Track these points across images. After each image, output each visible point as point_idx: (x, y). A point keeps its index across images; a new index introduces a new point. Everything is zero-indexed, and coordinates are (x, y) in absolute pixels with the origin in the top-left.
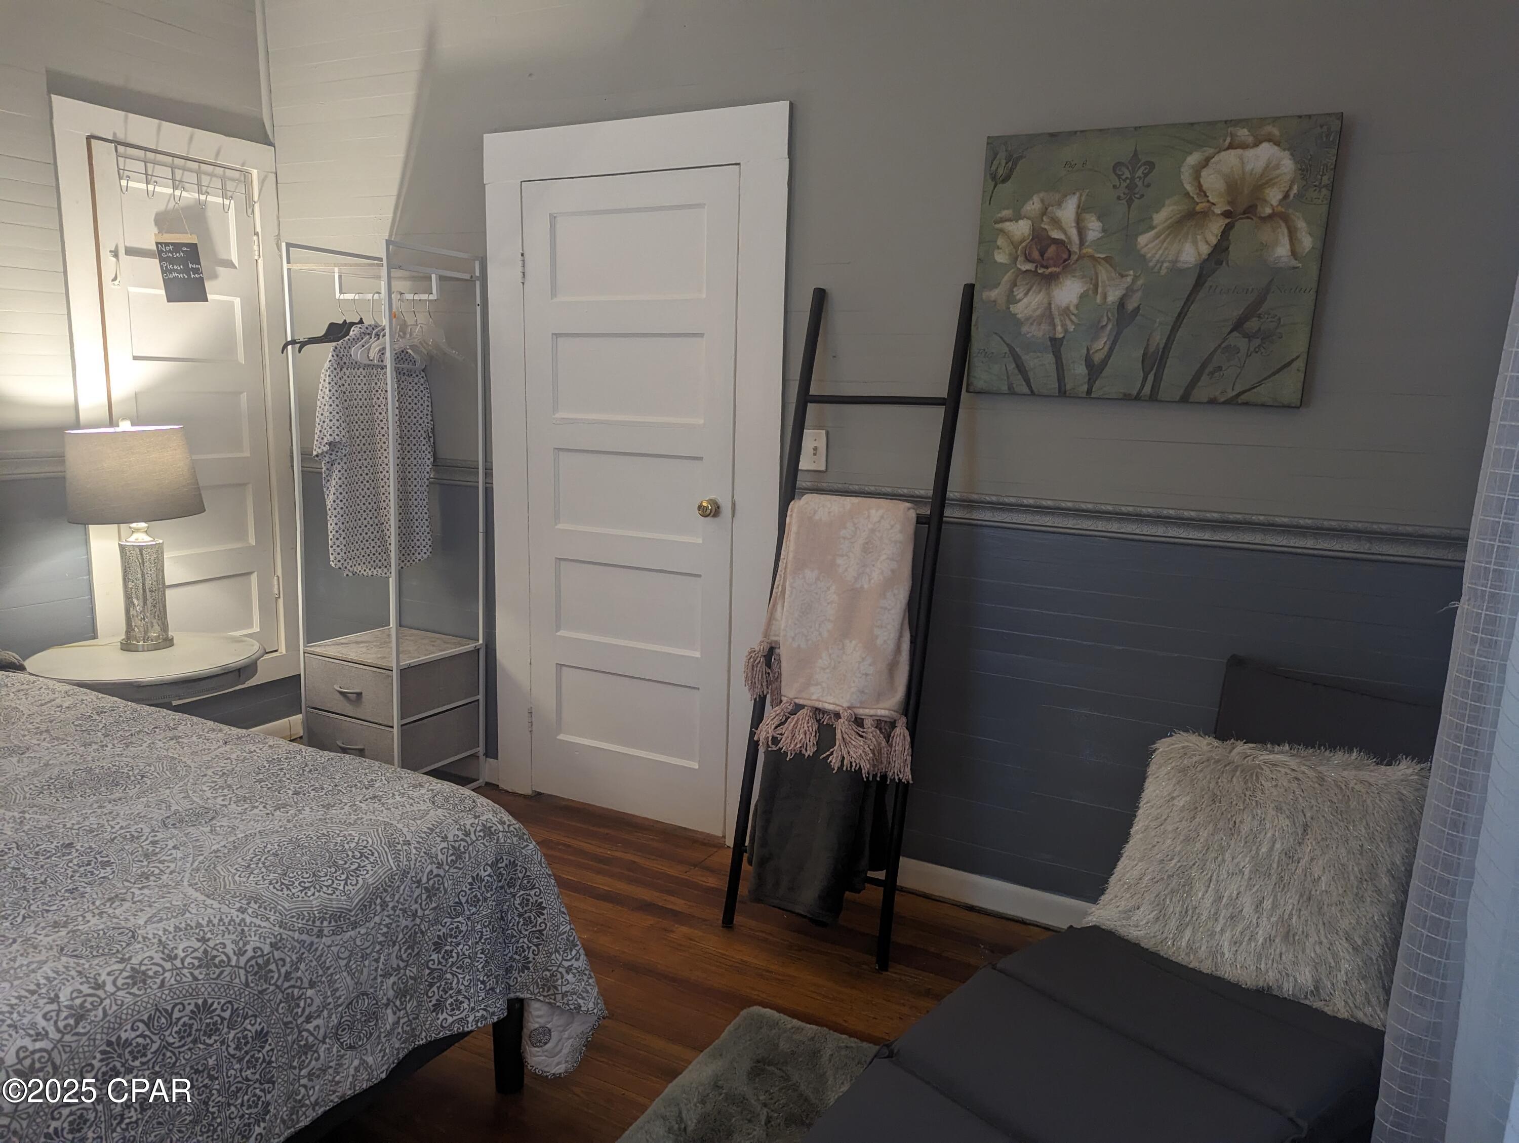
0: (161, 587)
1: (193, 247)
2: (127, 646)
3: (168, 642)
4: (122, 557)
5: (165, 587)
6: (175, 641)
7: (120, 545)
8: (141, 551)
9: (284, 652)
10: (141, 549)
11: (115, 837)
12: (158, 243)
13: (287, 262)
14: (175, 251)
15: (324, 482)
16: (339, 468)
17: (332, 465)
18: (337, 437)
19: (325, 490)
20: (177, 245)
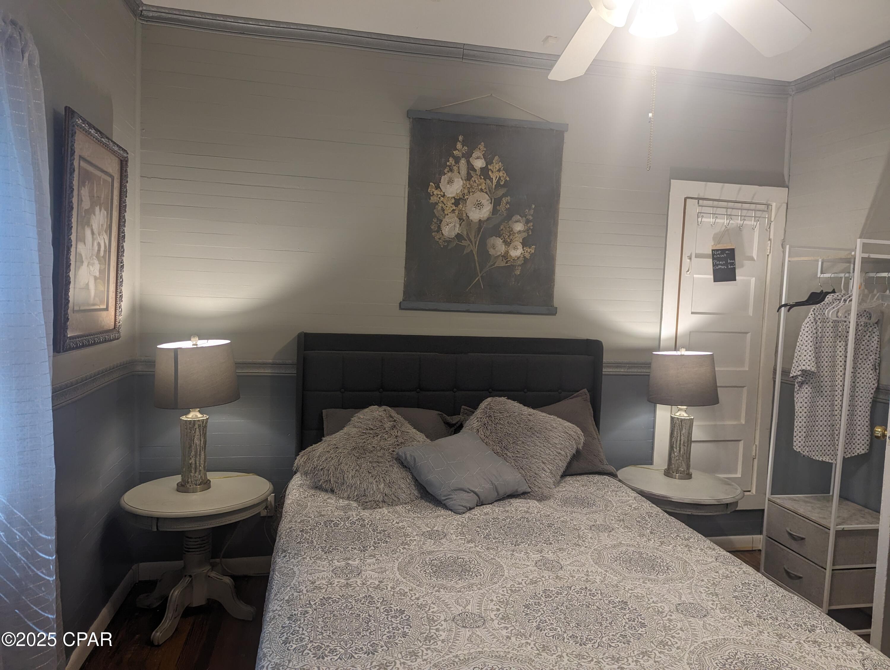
0: (690, 441)
1: (732, 251)
2: (668, 473)
3: (688, 476)
4: (671, 423)
5: (692, 442)
6: (693, 476)
7: (671, 417)
8: (681, 421)
9: (754, 493)
10: (682, 420)
11: (650, 608)
12: (713, 250)
13: (789, 257)
14: (722, 254)
15: (795, 394)
16: (807, 386)
17: (801, 384)
18: (808, 367)
19: (795, 399)
20: (723, 251)
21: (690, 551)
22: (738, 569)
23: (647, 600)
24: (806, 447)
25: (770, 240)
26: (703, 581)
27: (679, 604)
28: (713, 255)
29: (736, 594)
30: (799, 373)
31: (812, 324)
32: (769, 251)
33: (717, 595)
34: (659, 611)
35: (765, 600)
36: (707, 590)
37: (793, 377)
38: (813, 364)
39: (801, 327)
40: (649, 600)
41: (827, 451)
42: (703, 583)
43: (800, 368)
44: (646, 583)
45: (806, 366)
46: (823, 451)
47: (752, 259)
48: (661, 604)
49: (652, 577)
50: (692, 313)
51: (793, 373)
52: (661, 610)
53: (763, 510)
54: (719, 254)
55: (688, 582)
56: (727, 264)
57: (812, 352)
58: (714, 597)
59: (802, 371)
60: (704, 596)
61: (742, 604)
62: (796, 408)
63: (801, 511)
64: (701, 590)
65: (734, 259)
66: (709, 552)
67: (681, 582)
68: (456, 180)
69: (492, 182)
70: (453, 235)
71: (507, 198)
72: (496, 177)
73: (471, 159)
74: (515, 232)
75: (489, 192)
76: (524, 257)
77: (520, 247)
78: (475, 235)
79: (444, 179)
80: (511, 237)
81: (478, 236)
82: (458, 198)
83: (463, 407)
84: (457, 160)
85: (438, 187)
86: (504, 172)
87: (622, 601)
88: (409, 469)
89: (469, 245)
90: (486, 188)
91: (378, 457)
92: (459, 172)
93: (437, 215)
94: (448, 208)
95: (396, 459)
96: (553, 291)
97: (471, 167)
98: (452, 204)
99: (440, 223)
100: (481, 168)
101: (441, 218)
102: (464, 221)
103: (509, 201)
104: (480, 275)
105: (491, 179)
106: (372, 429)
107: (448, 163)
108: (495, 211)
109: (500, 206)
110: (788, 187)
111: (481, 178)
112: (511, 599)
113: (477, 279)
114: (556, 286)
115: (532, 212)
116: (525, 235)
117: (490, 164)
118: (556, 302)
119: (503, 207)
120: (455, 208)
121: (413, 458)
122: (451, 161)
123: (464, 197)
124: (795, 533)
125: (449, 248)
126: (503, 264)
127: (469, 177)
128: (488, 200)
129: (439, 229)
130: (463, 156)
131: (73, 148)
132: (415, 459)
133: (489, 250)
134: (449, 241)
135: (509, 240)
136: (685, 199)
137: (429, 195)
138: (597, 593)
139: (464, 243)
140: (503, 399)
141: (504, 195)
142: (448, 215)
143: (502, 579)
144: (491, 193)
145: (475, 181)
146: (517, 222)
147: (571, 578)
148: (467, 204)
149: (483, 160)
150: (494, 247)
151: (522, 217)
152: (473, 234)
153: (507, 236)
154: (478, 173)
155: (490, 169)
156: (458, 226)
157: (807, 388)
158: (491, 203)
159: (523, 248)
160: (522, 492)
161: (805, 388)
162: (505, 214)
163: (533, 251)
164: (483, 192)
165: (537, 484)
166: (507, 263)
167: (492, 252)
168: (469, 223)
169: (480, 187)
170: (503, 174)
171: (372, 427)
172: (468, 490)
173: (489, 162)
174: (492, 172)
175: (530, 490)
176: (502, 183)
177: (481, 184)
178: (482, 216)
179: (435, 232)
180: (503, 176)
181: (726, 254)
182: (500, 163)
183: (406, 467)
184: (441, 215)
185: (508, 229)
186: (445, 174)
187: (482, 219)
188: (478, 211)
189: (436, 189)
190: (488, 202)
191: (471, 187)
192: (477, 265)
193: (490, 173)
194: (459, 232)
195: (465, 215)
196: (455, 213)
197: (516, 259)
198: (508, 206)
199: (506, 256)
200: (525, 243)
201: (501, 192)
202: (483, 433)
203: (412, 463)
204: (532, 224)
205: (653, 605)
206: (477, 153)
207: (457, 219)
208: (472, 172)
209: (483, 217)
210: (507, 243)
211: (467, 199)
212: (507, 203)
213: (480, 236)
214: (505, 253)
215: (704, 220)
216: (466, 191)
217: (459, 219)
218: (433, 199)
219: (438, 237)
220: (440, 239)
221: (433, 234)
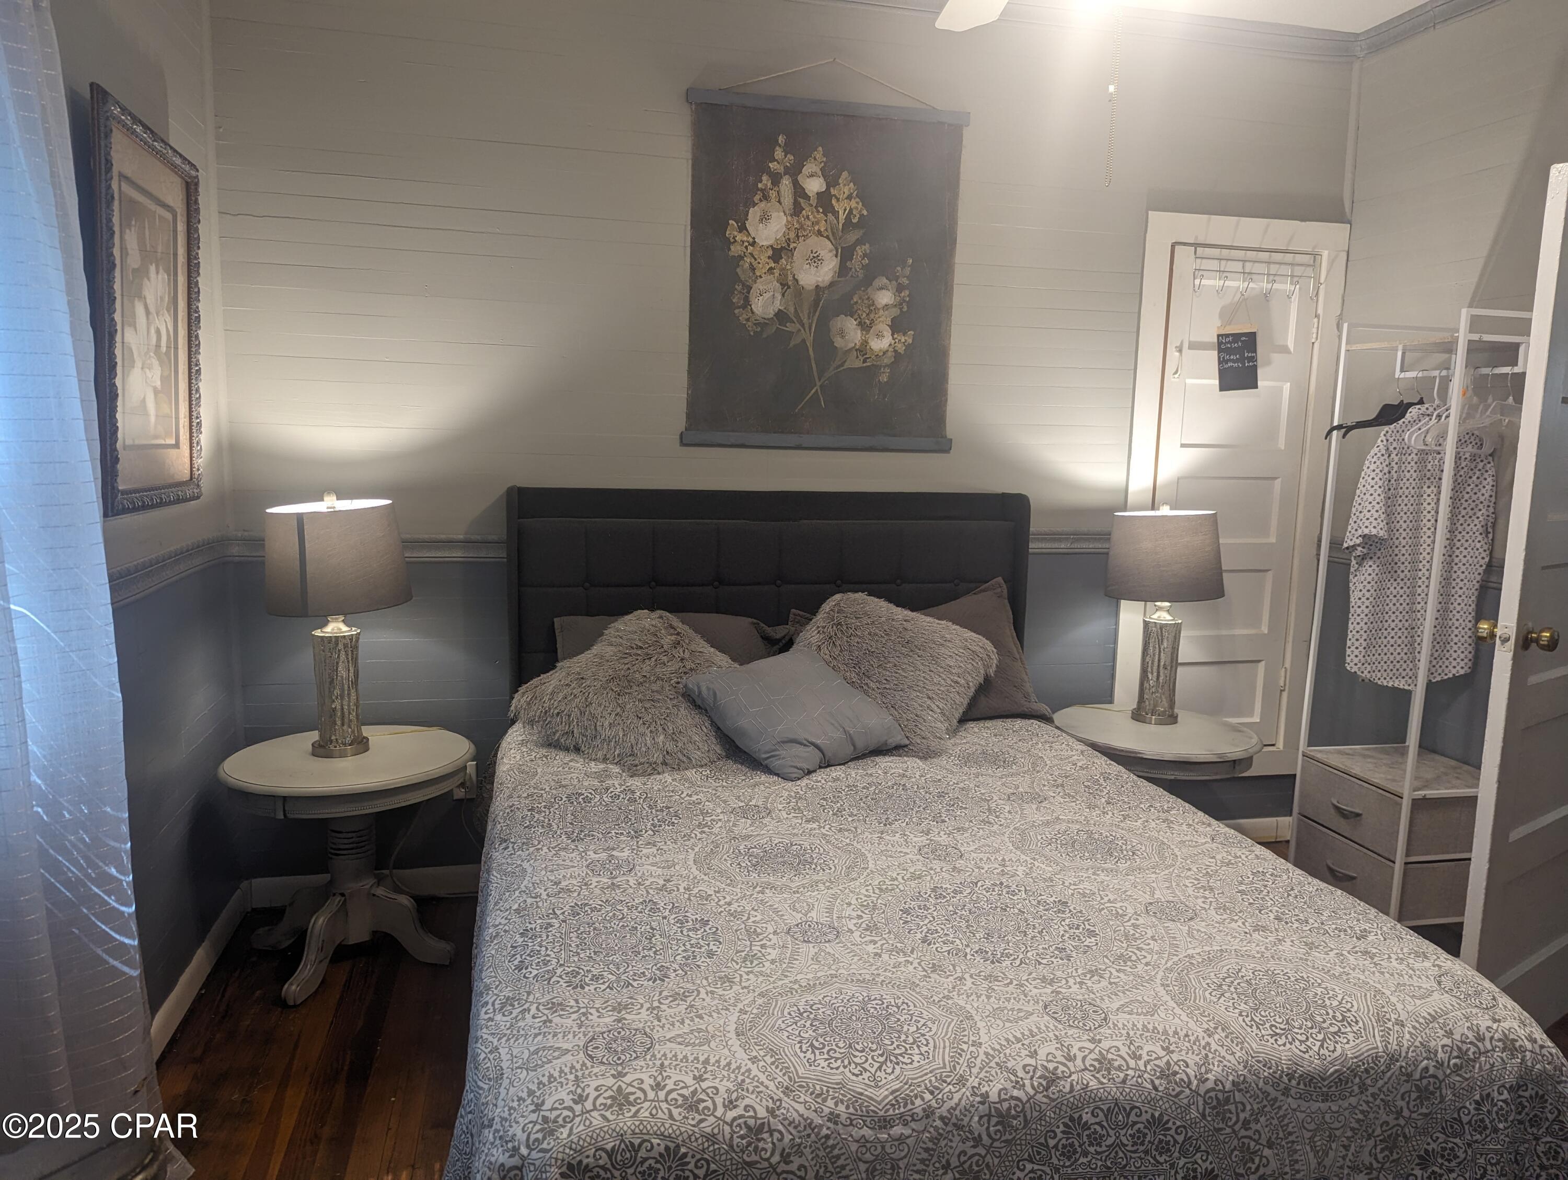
0: (1174, 663)
1: (1252, 336)
2: (1138, 715)
3: (1172, 719)
4: (1144, 632)
5: (1178, 664)
6: (1179, 719)
7: (1144, 621)
8: (1161, 628)
9: (1281, 747)
10: (1162, 627)
11: (1103, 909)
12: (1219, 336)
13: (1347, 344)
14: (1235, 341)
15: (1351, 577)
16: (1370, 563)
17: (1362, 559)
18: (1373, 530)
19: (1351, 585)
20: (1236, 337)
21: (1170, 827)
22: (1248, 853)
23: (1099, 899)
24: (1366, 665)
25: (1317, 316)
26: (1190, 869)
27: (1151, 903)
28: (1220, 343)
29: (1243, 887)
30: (1358, 542)
31: (1382, 458)
32: (1314, 336)
33: (1211, 889)
34: (1118, 913)
35: (1289, 895)
36: (1196, 882)
37: (1347, 548)
38: (1381, 525)
39: (1363, 464)
40: (1102, 898)
41: (1401, 670)
42: (1189, 873)
43: (1360, 532)
44: (1098, 875)
45: (1371, 527)
46: (1395, 670)
47: (1285, 350)
48: (1121, 904)
49: (1109, 866)
50: (1183, 446)
51: (1349, 541)
52: (1121, 912)
53: (1295, 775)
54: (1229, 342)
55: (1167, 872)
56: (1242, 360)
57: (1381, 504)
58: (1207, 892)
59: (1364, 536)
60: (1190, 891)
61: (1251, 901)
62: (1352, 599)
63: (1357, 770)
64: (1187, 882)
65: (1255, 351)
66: (1201, 829)
67: (1155, 873)
68: (774, 215)
69: (837, 218)
70: (770, 313)
71: (863, 247)
72: (845, 210)
73: (800, 178)
74: (879, 306)
75: (832, 236)
76: (895, 351)
77: (887, 333)
78: (809, 313)
79: (754, 214)
80: (872, 316)
81: (814, 315)
82: (779, 247)
83: (793, 610)
84: (776, 180)
85: (743, 228)
86: (858, 200)
87: (1059, 901)
88: (706, 710)
89: (799, 330)
90: (826, 230)
91: (653, 692)
92: (779, 202)
93: (742, 277)
94: (760, 266)
95: (683, 695)
96: (945, 411)
97: (799, 192)
98: (769, 257)
99: (748, 293)
100: (817, 194)
101: (750, 282)
102: (789, 287)
103: (868, 251)
104: (818, 384)
105: (836, 214)
106: (641, 648)
107: (760, 185)
108: (843, 270)
109: (851, 259)
110: (1350, 223)
111: (818, 212)
112: (879, 901)
113: (814, 391)
114: (949, 402)
115: (907, 271)
116: (895, 312)
117: (834, 186)
118: (952, 429)
119: (856, 263)
120: (773, 265)
121: (711, 693)
122: (766, 180)
123: (789, 245)
124: (1346, 805)
125: (764, 336)
126: (858, 364)
127: (797, 210)
128: (831, 251)
129: (747, 303)
130: (787, 171)
131: (109, 158)
132: (715, 694)
133: (834, 340)
134: (763, 324)
135: (868, 322)
136: (1173, 246)
137: (728, 243)
138: (1019, 891)
139: (790, 327)
140: (859, 595)
141: (859, 242)
142: (761, 277)
143: (865, 874)
144: (835, 239)
145: (808, 217)
146: (882, 289)
147: (977, 870)
148: (795, 258)
149: (822, 180)
150: (842, 333)
151: (890, 281)
152: (806, 312)
153: (864, 315)
154: (814, 202)
155: (835, 195)
156: (778, 296)
157: (1370, 566)
158: (836, 256)
159: (893, 335)
160: (893, 745)
161: (1367, 567)
162: (861, 276)
163: (910, 341)
164: (822, 236)
165: (919, 732)
166: (864, 361)
167: (839, 342)
168: (799, 291)
169: (816, 228)
170: (857, 203)
171: (640, 644)
172: (805, 742)
173: (831, 182)
174: (838, 200)
175: (908, 742)
176: (855, 220)
177: (817, 223)
178: (820, 279)
179: (739, 307)
180: (857, 208)
181: (1242, 341)
182: (852, 184)
183: (700, 707)
184: (750, 277)
185: (866, 302)
186: (755, 205)
187: (821, 285)
188: (813, 270)
189: (740, 232)
190: (831, 254)
191: (802, 227)
192: (814, 366)
193: (834, 202)
194: (782, 308)
195: (790, 277)
196: (773, 274)
197: (881, 354)
198: (866, 261)
199: (863, 350)
200: (896, 327)
201: (852, 237)
202: (827, 652)
203: (710, 701)
204: (907, 292)
205: (1109, 905)
206: (810, 167)
207: (778, 285)
208: (801, 201)
209: (823, 281)
210: (865, 327)
211: (795, 248)
212: (865, 255)
213: (817, 314)
214: (862, 344)
215: (1204, 282)
216: (792, 235)
217: (781, 284)
218: (735, 250)
219: (744, 316)
220: (748, 320)
221: (737, 311)
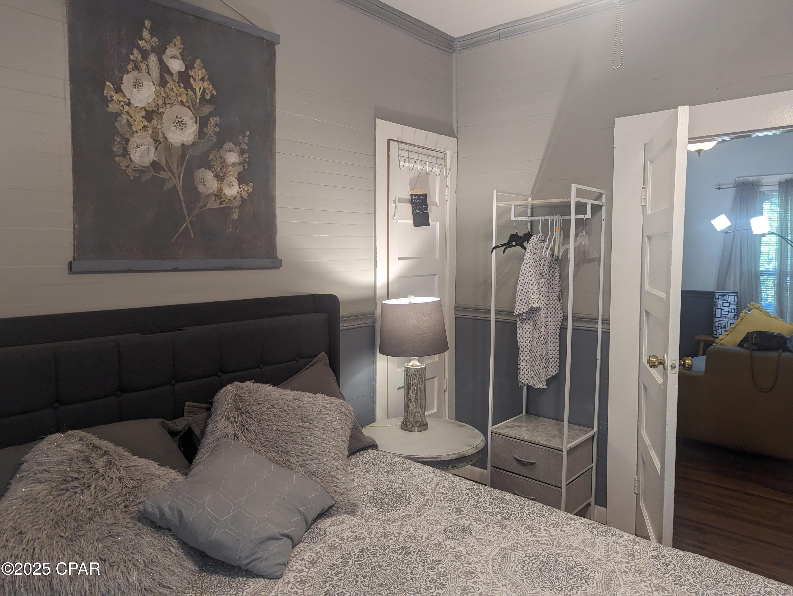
1: (425, 195)
12: (411, 195)
13: (497, 201)
14: (418, 199)
20: (419, 196)
25: (447, 187)
28: (412, 199)
32: (447, 197)
37: (517, 315)
47: (435, 204)
50: (399, 259)
54: (416, 199)
56: (422, 209)
57: (538, 290)
65: (427, 205)
68: (145, 83)
69: (195, 94)
70: (147, 162)
71: (215, 119)
72: (200, 88)
73: (164, 57)
74: (229, 164)
75: (192, 107)
76: (242, 197)
77: (236, 183)
78: (178, 165)
79: (128, 80)
80: (224, 170)
81: (182, 166)
82: (151, 110)
83: (187, 403)
84: (145, 55)
85: (118, 90)
86: (209, 82)
89: (171, 178)
90: (187, 101)
92: (148, 73)
93: (121, 131)
94: (136, 123)
96: (275, 240)
97: (164, 69)
98: (143, 117)
99: (127, 144)
100: (179, 72)
101: (127, 136)
102: (160, 143)
103: (218, 122)
104: (188, 220)
105: (194, 90)
107: (132, 57)
108: (201, 134)
109: (207, 127)
110: (456, 138)
111: (180, 86)
113: (185, 225)
114: (278, 234)
115: (246, 139)
116: (240, 168)
117: (191, 69)
118: (281, 252)
119: (211, 129)
120: (147, 124)
121: (176, 512)
122: (136, 55)
123: (158, 109)
124: (525, 459)
125: (143, 180)
126: (216, 205)
127: (163, 83)
128: (191, 119)
129: (126, 153)
130: (153, 50)
133: (198, 187)
134: (141, 171)
135: (221, 175)
136: (389, 140)
137: (106, 101)
139: (163, 175)
141: (211, 114)
142: (137, 132)
144: (195, 110)
145: (172, 89)
146: (230, 151)
148: (164, 120)
149: (181, 62)
150: (203, 182)
151: (235, 146)
152: (175, 164)
153: (219, 169)
154: (176, 78)
155: (192, 76)
156: (153, 150)
157: (529, 324)
158: (196, 123)
159: (239, 185)
161: (527, 324)
162: (215, 140)
163: (251, 190)
164: (184, 106)
166: (221, 204)
167: (201, 188)
168: (169, 147)
169: (180, 99)
170: (208, 84)
173: (189, 66)
174: (195, 80)
175: (334, 502)
176: (208, 97)
177: (180, 95)
178: (185, 139)
179: (119, 156)
180: (208, 89)
181: (421, 199)
182: (204, 70)
184: (127, 132)
185: (219, 159)
186: (128, 72)
187: (186, 144)
188: (179, 131)
189: (117, 92)
190: (192, 121)
191: (168, 96)
192: (184, 206)
193: (192, 81)
194: (156, 159)
195: (161, 135)
196: (147, 131)
197: (232, 199)
198: (217, 129)
199: (219, 195)
200: (241, 179)
201: (207, 109)
203: (176, 521)
204: (247, 155)
206: (171, 51)
207: (152, 140)
208: (166, 76)
209: (187, 141)
210: (220, 178)
211: (164, 113)
212: (216, 125)
213: (184, 166)
214: (218, 191)
215: (406, 164)
216: (160, 102)
217: (154, 140)
218: (113, 107)
219: (125, 163)
220: (128, 167)
221: (117, 159)
